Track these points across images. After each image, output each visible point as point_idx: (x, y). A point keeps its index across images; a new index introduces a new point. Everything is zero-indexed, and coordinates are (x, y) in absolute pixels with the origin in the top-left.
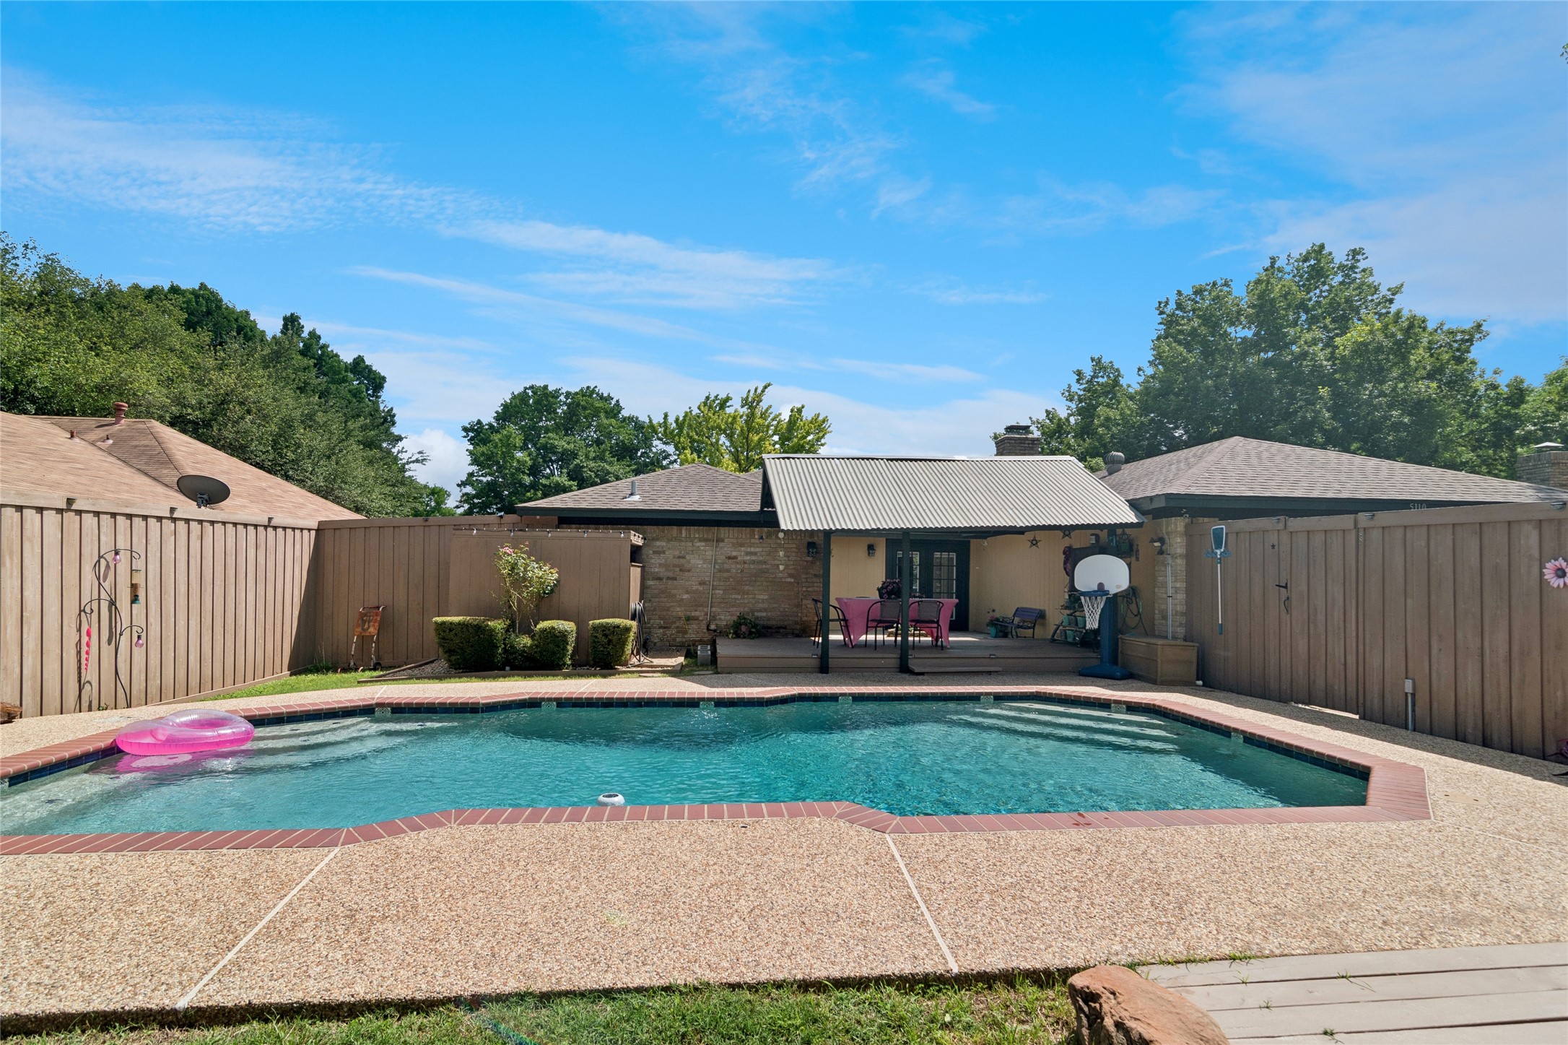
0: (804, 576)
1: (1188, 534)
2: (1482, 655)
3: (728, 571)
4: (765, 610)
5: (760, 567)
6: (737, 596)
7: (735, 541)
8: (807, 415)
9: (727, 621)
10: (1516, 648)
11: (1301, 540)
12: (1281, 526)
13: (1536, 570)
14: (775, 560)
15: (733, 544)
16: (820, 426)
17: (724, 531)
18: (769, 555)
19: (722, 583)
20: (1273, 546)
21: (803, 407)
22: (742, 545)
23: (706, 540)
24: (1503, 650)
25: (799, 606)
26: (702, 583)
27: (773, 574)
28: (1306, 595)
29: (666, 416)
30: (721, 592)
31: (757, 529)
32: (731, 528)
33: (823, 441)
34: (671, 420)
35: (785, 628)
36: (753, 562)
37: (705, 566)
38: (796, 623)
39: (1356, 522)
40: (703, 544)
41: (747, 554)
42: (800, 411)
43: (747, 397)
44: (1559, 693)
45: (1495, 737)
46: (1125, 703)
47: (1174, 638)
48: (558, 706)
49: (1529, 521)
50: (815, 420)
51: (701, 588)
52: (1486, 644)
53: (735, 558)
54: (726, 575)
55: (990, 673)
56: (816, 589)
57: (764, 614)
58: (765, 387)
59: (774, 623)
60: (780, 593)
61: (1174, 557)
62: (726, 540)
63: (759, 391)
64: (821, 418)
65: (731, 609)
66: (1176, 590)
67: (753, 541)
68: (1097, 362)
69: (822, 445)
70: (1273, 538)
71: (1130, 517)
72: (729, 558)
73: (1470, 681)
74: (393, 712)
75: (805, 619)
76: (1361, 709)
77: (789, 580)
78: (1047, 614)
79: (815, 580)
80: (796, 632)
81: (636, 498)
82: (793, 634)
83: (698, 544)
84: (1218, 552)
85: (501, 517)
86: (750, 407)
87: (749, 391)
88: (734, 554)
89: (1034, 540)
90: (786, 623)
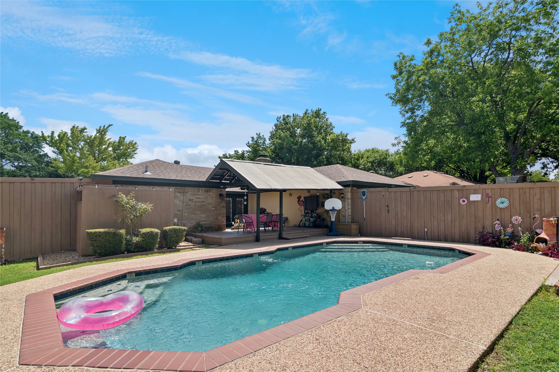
0: (218, 207)
1: (352, 192)
2: (445, 221)
3: (190, 205)
4: (204, 221)
5: (202, 203)
6: (193, 216)
7: (192, 193)
8: (127, 140)
9: (190, 226)
10: (453, 218)
11: (393, 194)
12: (386, 190)
13: (458, 201)
14: (208, 201)
15: (191, 194)
16: (133, 146)
17: (187, 189)
18: (205, 199)
19: (187, 211)
20: (383, 196)
21: (125, 137)
22: (195, 195)
23: (180, 193)
24: (450, 219)
25: (217, 219)
26: (179, 211)
27: (207, 206)
28: (394, 209)
29: (53, 133)
30: (187, 214)
31: (201, 188)
32: (191, 188)
33: (136, 152)
34: (56, 135)
35: (212, 228)
36: (199, 202)
37: (180, 203)
38: (216, 225)
39: (410, 189)
40: (179, 194)
41: (197, 198)
42: (124, 138)
43: (100, 129)
44: (463, 228)
45: (448, 239)
46: (363, 241)
47: (348, 223)
48: (202, 263)
49: (456, 190)
50: (131, 143)
51: (179, 213)
52: (446, 218)
53: (192, 200)
54: (189, 207)
55: (306, 237)
56: (223, 212)
57: (204, 223)
58: (109, 126)
59: (208, 226)
60: (210, 214)
61: (348, 199)
62: (189, 193)
63: (105, 127)
64: (133, 143)
65: (191, 221)
66: (349, 209)
67: (199, 193)
68: (259, 135)
69: (135, 154)
70: (383, 194)
71: (340, 187)
72: (190, 200)
73: (442, 226)
74: (136, 276)
75: (219, 224)
76: (412, 237)
77: (213, 209)
78: (289, 218)
79: (223, 208)
80: (216, 229)
81: (148, 173)
82: (215, 230)
83: (177, 194)
84: (364, 197)
85: (81, 179)
86: (101, 134)
87: (101, 127)
88: (192, 198)
89: (291, 194)
90: (212, 226)
